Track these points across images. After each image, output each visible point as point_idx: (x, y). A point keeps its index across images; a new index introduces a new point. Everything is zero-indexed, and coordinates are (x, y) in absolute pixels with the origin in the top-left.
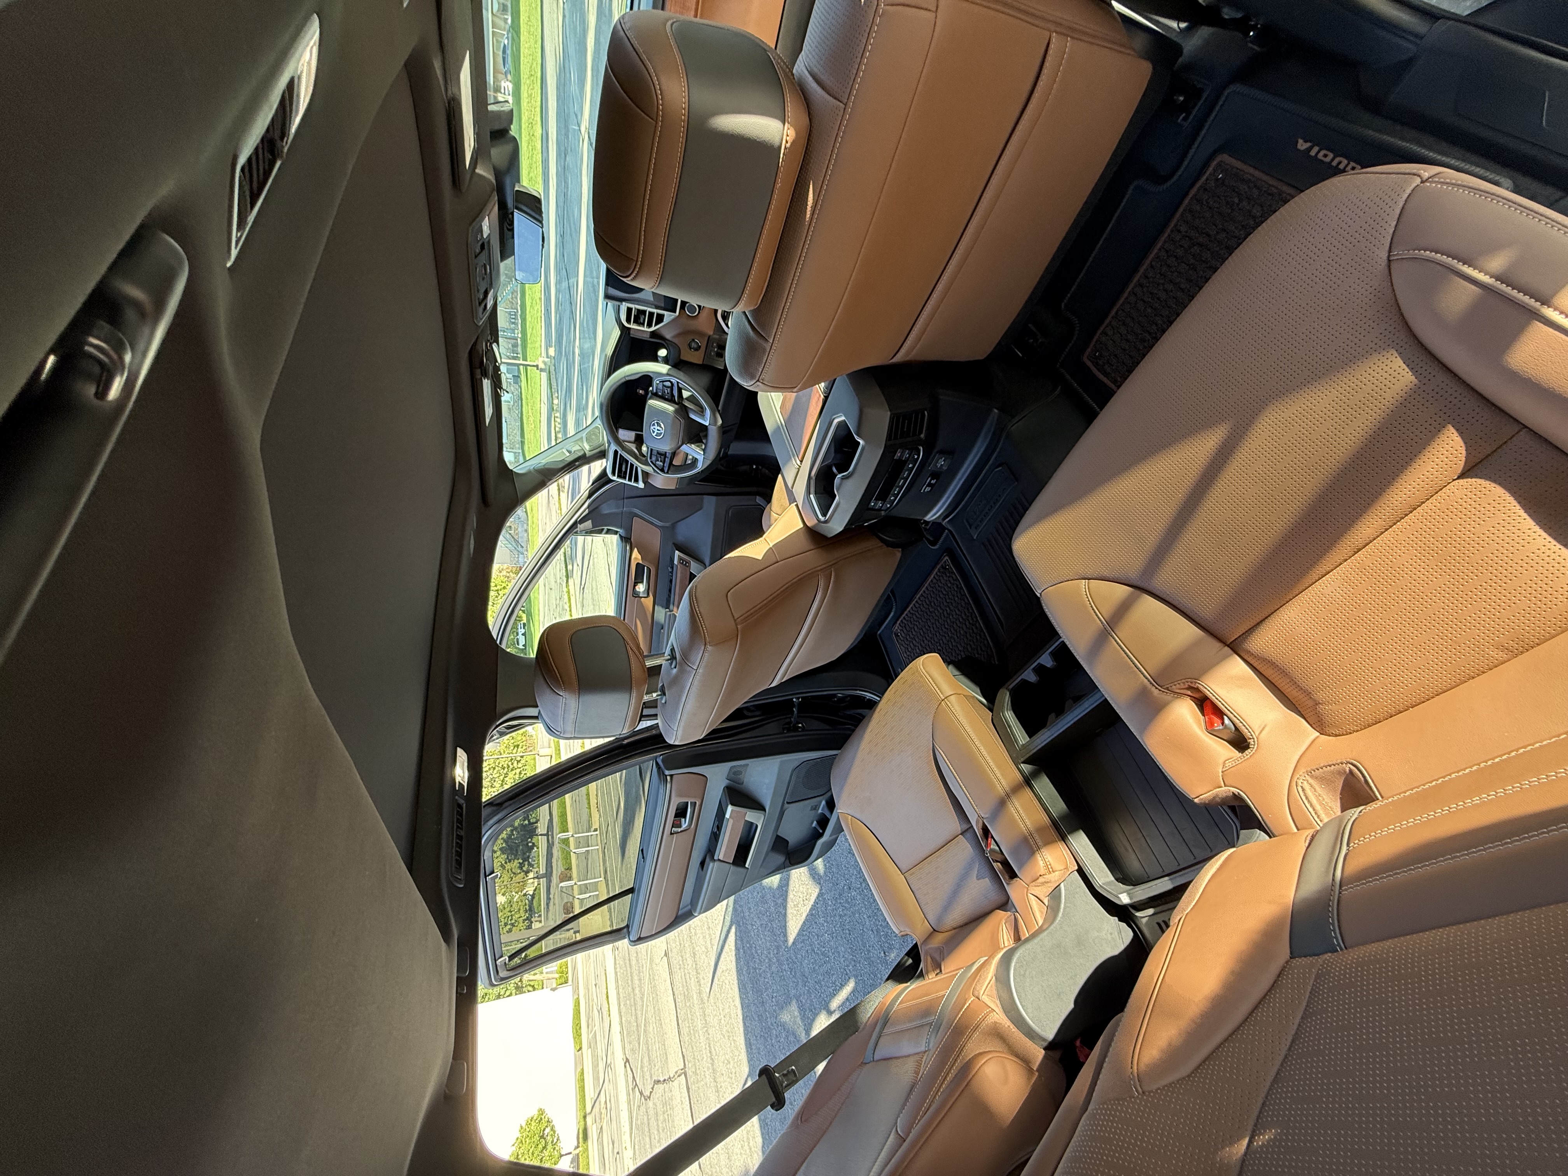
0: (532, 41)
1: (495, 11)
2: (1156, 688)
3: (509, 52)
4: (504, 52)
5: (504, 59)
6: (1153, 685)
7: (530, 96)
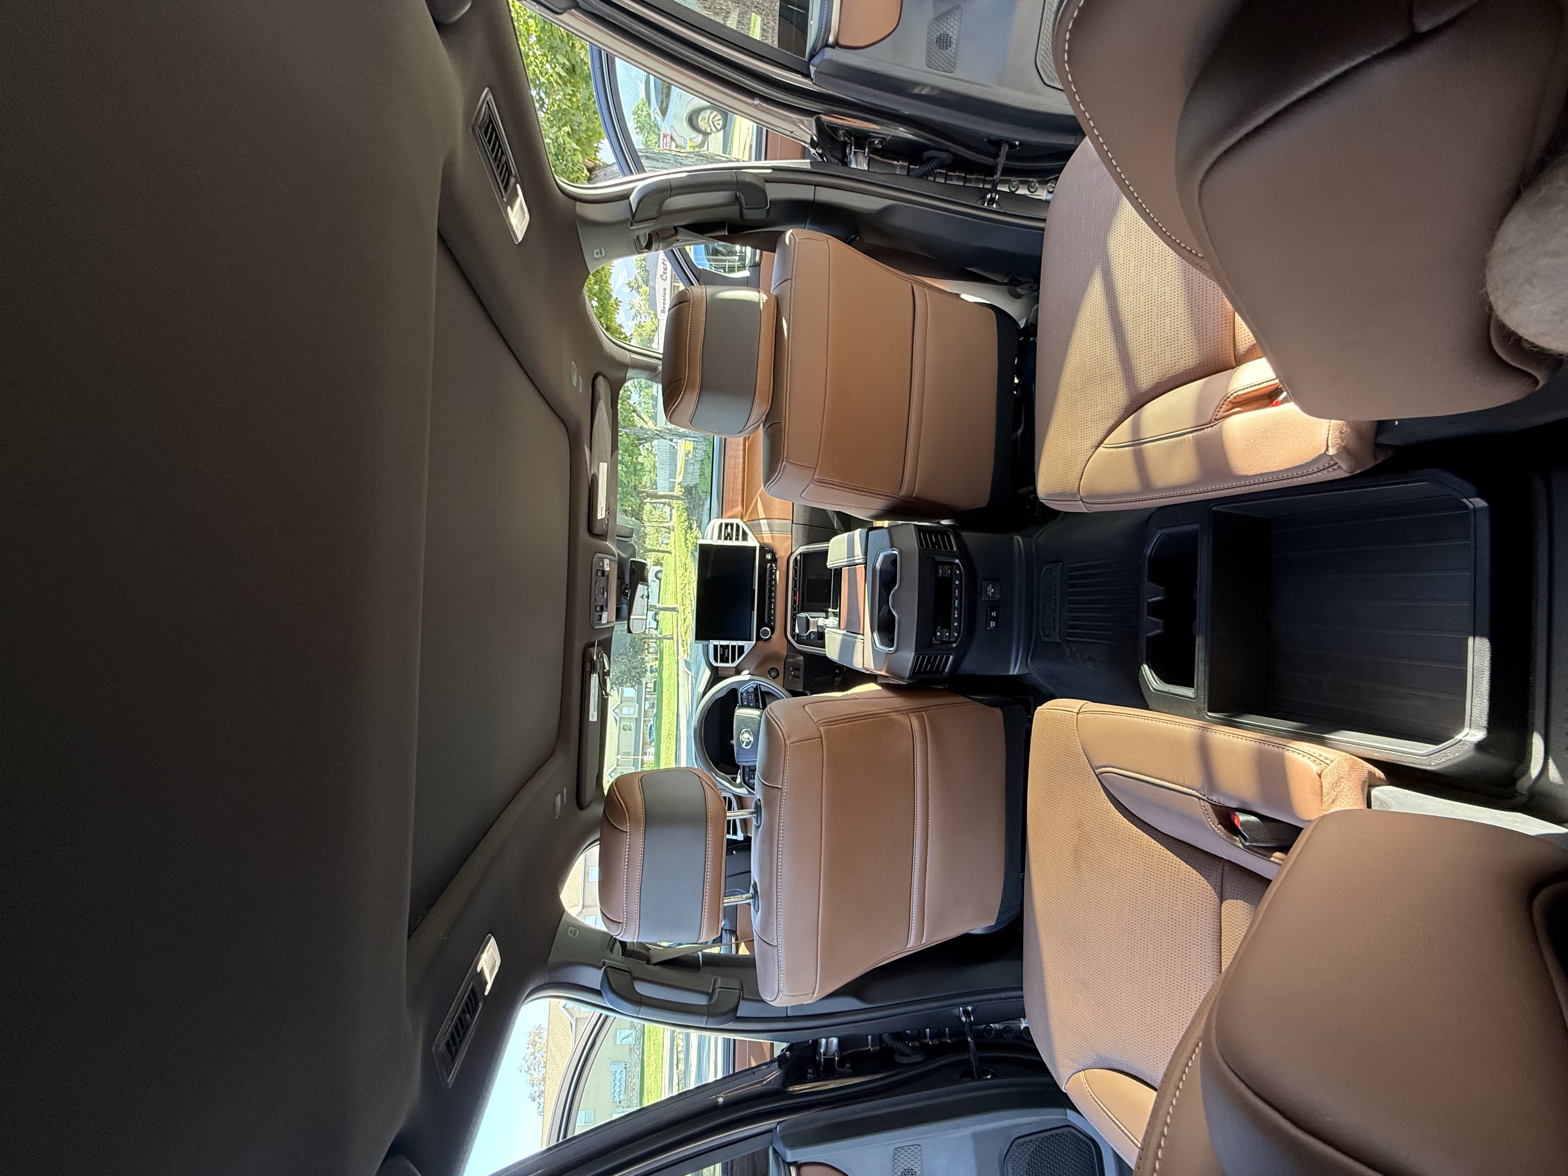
0: (671, 714)
1: (646, 709)
2: (1207, 428)
3: (653, 728)
4: (651, 729)
5: (650, 733)
6: (1203, 429)
7: (668, 748)
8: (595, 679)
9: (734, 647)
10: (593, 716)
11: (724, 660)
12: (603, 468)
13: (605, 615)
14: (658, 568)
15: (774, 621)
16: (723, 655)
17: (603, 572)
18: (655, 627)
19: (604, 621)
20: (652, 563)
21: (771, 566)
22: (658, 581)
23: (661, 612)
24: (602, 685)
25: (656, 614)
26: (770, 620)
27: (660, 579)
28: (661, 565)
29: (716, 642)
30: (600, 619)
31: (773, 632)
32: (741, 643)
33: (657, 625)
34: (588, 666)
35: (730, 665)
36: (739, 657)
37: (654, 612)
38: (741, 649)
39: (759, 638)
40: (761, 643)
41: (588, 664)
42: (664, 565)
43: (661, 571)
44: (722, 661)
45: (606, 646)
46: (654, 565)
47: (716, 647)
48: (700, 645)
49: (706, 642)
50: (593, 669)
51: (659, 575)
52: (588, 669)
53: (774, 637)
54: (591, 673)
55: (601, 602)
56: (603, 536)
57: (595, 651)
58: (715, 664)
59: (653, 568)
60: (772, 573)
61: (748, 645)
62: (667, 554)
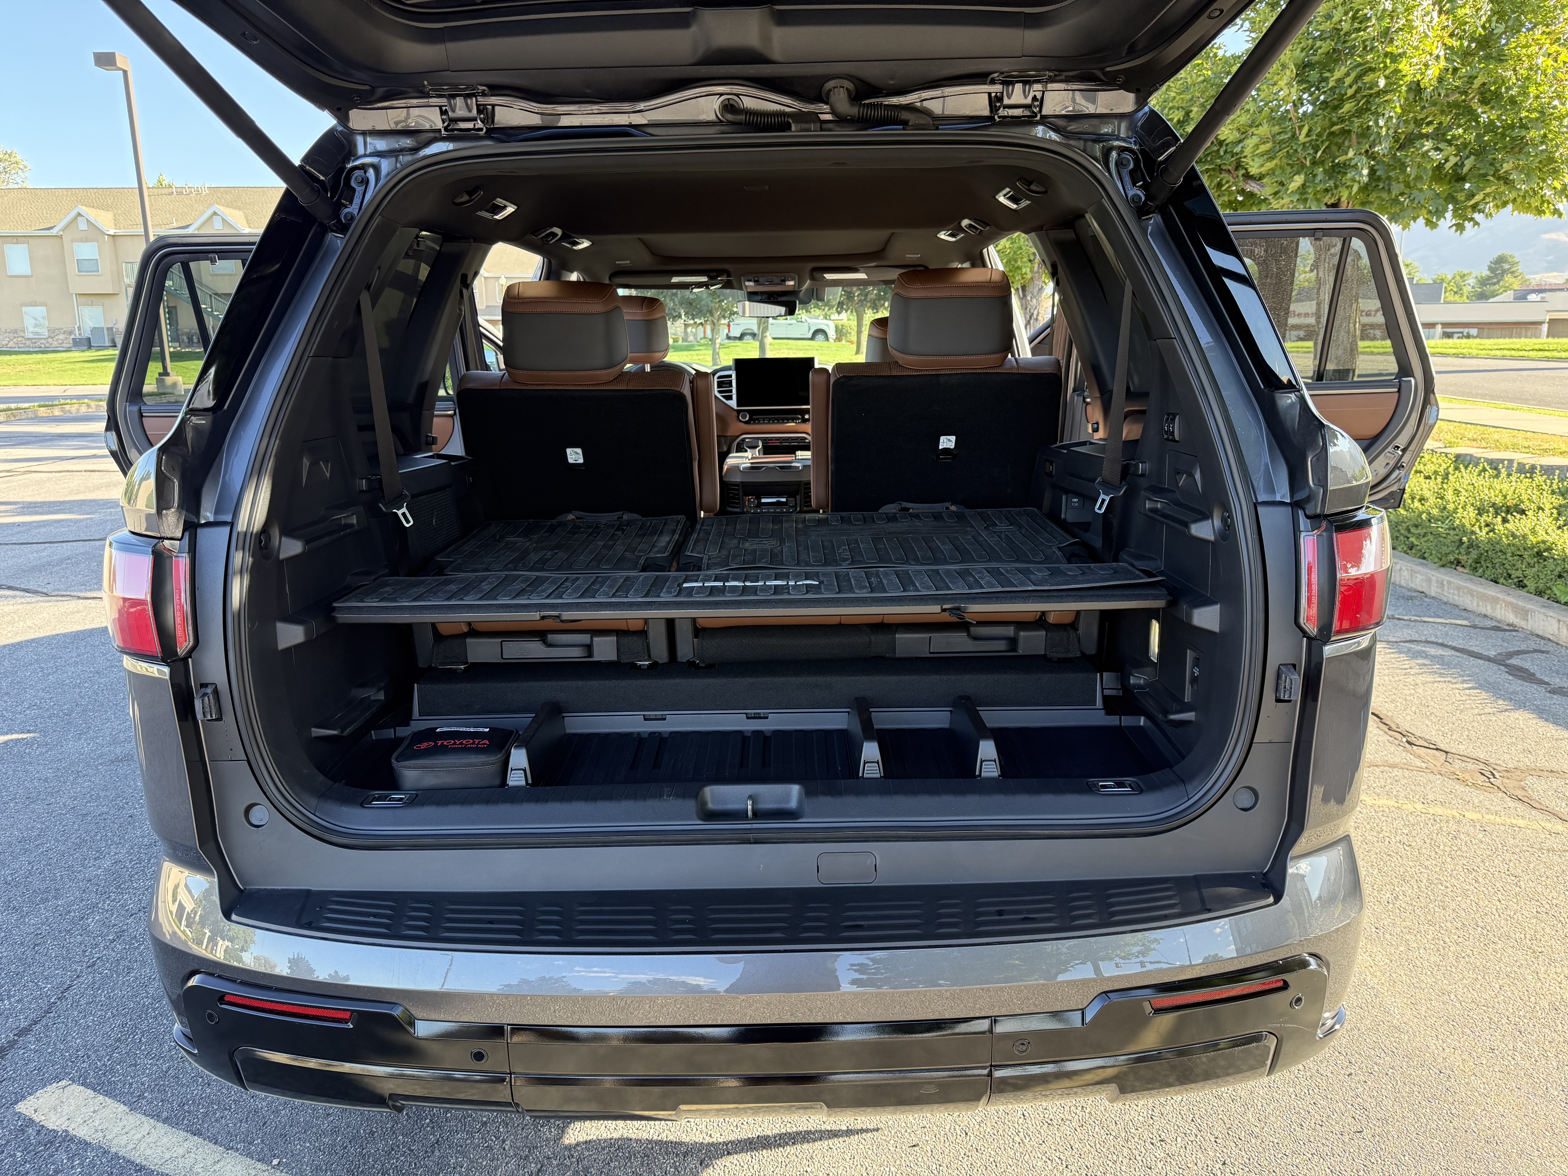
8: (704, 279)
9: (731, 391)
10: (675, 280)
11: (720, 385)
12: (862, 276)
13: (751, 284)
14: (832, 333)
15: (754, 423)
16: (724, 383)
17: (784, 281)
18: (732, 334)
19: (747, 283)
20: (840, 323)
21: (799, 419)
22: (810, 336)
23: (757, 344)
24: (699, 285)
25: (754, 335)
26: (754, 420)
27: (812, 338)
28: (838, 339)
29: (734, 376)
30: (749, 281)
31: (746, 423)
32: (734, 397)
33: (735, 338)
34: (713, 275)
35: (716, 389)
36: (723, 396)
37: (756, 331)
38: (729, 398)
39: (739, 412)
40: (735, 414)
41: (715, 274)
42: (838, 343)
43: (827, 339)
44: (719, 383)
45: (728, 285)
46: (836, 327)
47: (730, 376)
48: (730, 363)
49: (733, 368)
50: (711, 278)
51: (820, 337)
52: (711, 274)
53: (742, 425)
54: (708, 277)
55: (761, 280)
56: (813, 278)
57: (724, 278)
58: (716, 377)
59: (832, 325)
60: (793, 420)
61: (733, 403)
62: (854, 347)
